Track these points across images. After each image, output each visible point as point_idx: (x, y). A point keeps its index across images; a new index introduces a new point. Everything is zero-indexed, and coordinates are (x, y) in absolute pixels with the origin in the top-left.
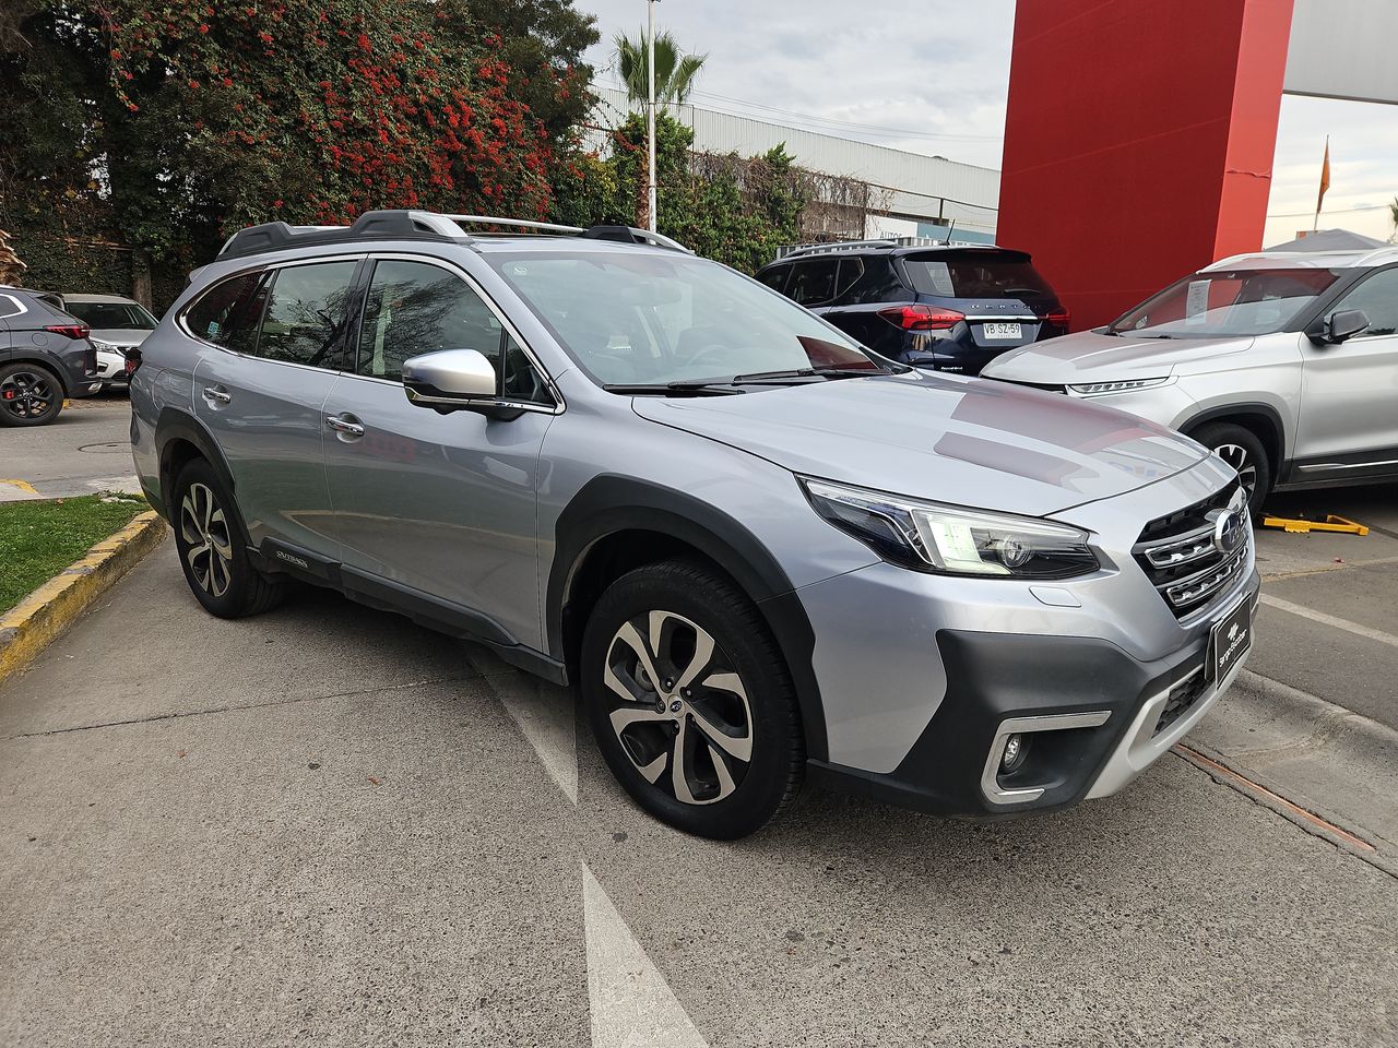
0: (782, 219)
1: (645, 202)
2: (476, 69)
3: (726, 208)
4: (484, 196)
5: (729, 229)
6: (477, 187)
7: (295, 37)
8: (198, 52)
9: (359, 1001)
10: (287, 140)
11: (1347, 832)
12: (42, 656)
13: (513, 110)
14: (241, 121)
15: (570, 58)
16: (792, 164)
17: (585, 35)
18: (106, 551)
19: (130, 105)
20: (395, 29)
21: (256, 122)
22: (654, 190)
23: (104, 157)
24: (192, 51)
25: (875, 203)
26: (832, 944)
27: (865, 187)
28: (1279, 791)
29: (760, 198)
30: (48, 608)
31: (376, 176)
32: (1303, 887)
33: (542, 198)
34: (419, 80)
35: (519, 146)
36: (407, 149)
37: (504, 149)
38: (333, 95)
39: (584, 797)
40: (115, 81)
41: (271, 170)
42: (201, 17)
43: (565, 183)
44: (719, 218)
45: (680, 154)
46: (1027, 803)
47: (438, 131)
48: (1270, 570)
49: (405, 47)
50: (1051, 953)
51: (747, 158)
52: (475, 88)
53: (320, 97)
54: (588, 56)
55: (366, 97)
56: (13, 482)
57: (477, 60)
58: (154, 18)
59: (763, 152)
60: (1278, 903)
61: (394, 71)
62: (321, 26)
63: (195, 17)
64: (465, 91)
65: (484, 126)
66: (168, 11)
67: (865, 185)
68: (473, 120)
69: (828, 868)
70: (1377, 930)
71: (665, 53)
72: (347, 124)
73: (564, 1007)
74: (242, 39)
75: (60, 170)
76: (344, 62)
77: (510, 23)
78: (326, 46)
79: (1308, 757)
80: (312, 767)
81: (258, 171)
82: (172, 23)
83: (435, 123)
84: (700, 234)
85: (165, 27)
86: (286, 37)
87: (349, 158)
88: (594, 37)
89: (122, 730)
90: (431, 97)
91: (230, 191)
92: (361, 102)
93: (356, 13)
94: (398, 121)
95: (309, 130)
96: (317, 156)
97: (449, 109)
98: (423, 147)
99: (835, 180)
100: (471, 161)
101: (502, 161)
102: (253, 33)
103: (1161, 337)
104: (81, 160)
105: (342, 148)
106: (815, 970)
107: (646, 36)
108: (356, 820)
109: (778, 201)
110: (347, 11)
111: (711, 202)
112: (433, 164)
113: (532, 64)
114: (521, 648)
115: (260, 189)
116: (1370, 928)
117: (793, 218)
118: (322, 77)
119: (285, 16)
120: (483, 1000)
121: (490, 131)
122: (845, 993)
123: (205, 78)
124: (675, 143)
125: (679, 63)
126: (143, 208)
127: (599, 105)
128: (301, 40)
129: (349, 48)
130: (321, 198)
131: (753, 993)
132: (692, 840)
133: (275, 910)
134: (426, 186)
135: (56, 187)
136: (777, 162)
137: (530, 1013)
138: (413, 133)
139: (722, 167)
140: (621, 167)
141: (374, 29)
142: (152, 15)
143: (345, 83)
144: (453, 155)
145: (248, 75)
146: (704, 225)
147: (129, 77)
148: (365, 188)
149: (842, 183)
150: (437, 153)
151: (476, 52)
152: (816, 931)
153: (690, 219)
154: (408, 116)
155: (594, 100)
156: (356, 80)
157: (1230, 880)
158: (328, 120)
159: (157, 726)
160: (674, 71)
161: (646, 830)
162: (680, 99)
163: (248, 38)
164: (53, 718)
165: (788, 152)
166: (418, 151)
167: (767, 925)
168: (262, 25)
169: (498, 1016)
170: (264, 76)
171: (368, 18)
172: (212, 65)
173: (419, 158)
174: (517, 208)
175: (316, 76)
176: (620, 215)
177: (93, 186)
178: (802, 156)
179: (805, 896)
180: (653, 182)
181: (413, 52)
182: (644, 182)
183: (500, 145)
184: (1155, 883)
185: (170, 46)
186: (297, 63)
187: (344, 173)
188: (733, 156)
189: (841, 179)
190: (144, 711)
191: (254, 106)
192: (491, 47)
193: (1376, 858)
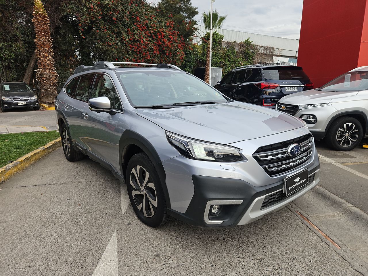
0: (248, 58)
1: (209, 55)
2: (166, 23)
3: (232, 56)
4: (167, 56)
5: (233, 62)
6: (165, 54)
7: (122, 18)
8: (99, 23)
9: (44, 259)
10: (119, 44)
11: (335, 242)
12: (26, 168)
13: (175, 33)
14: (109, 40)
15: (190, 19)
16: (252, 43)
17: (194, 13)
18: (51, 144)
19: (83, 37)
20: (146, 15)
21: (112, 40)
22: (211, 52)
23: (78, 50)
24: (97, 23)
25: (276, 53)
26: (166, 258)
27: (273, 49)
28: (321, 228)
29: (242, 53)
30: (30, 157)
31: (140, 52)
32: (311, 257)
33: (182, 55)
34: (151, 27)
35: (176, 43)
36: (148, 45)
37: (172, 43)
38: (130, 32)
39: (126, 212)
40: (80, 31)
41: (115, 51)
42: (99, 14)
43: (189, 51)
44: (230, 59)
45: (220, 42)
46: (217, 225)
47: (155, 40)
48: (357, 161)
49: (148, 19)
50: (224, 268)
51: (239, 42)
52: (165, 28)
53: (127, 33)
54: (195, 18)
55: (138, 32)
56: (42, 127)
57: (166, 21)
58: (89, 16)
59: (243, 40)
60: (300, 262)
61: (145, 25)
62: (128, 15)
63: (98, 15)
64: (163, 29)
65: (167, 38)
66: (92, 14)
67: (273, 48)
68: (164, 36)
69: (177, 238)
70: (327, 273)
71: (215, 16)
72: (133, 39)
73: (90, 267)
74: (109, 19)
75: (68, 53)
76: (133, 24)
77: (175, 11)
78: (129, 20)
79: (336, 218)
80: (68, 200)
81: (112, 51)
82: (93, 17)
83: (155, 38)
84: (225, 63)
85: (91, 17)
86: (119, 18)
87: (134, 48)
88: (197, 13)
89: (32, 187)
90: (154, 31)
91: (105, 57)
92: (137, 33)
93: (136, 11)
94: (146, 37)
95: (124, 41)
96: (126, 48)
97: (159, 34)
98: (151, 44)
99: (264, 47)
100: (164, 47)
101: (172, 46)
102: (112, 18)
103: (332, 91)
104: (73, 50)
105: (132, 45)
106: (157, 265)
107: (210, 12)
108: (70, 214)
109: (247, 54)
110: (134, 11)
111: (228, 55)
112: (154, 48)
113: (181, 21)
114: (117, 173)
115: (113, 56)
116: (325, 272)
117: (251, 58)
118: (128, 28)
119: (119, 13)
120: (72, 263)
121: (169, 39)
122: (162, 272)
123: (100, 30)
124: (218, 40)
125: (219, 18)
126: (87, 61)
127: (198, 30)
128: (123, 19)
129: (134, 20)
130: (127, 58)
131: (138, 269)
132: (146, 227)
133: (39, 235)
134: (153, 54)
135: (68, 57)
136: (247, 43)
137: (81, 268)
138: (149, 40)
139: (231, 45)
140: (203, 47)
141: (141, 15)
142: (88, 15)
143: (133, 29)
144: (159, 45)
145: (111, 28)
146: (226, 61)
147: (83, 30)
148: (137, 55)
149: (266, 48)
150: (156, 45)
151: (166, 19)
152: (164, 255)
153: (222, 59)
154: (148, 36)
155: (196, 29)
156: (136, 28)
157: (290, 253)
158: (129, 38)
159: (40, 187)
160: (218, 20)
161: (137, 223)
162: (219, 28)
163: (111, 19)
164: (20, 184)
165: (250, 40)
166: (151, 45)
167: (152, 251)
168: (114, 16)
169: (73, 267)
170: (115, 29)
171: (139, 12)
172: (102, 26)
173: (151, 47)
174: (175, 58)
175: (127, 27)
176: (203, 59)
177: (76, 56)
178: (254, 41)
179: (166, 244)
180: (211, 50)
181: (150, 20)
182: (209, 50)
183: (171, 42)
184: (266, 251)
185: (92, 22)
186: (122, 25)
187: (132, 51)
188: (235, 42)
189: (266, 47)
190: (39, 183)
191: (112, 36)
192: (170, 17)
193: (340, 251)
